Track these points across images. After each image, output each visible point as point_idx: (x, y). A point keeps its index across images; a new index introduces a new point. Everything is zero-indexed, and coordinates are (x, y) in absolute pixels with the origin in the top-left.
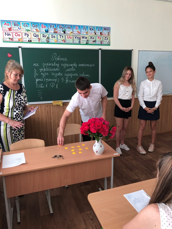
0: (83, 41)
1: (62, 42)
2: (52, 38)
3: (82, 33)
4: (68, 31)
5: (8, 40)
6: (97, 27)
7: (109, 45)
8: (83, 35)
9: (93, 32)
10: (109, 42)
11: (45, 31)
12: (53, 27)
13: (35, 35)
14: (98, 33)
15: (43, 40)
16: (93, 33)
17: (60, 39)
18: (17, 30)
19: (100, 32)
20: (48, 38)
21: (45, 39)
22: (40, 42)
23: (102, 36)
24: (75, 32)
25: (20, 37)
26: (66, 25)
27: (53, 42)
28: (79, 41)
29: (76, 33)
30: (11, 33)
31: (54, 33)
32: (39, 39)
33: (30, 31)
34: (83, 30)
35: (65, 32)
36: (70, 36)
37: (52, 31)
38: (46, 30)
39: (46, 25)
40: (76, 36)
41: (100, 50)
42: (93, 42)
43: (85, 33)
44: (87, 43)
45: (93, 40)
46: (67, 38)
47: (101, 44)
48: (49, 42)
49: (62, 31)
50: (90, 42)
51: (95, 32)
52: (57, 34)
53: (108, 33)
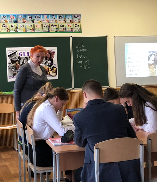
0: (53, 29)
1: (30, 31)
2: (20, 28)
3: (51, 22)
4: (37, 21)
6: (66, 15)
7: (80, 32)
8: (52, 24)
9: (63, 20)
10: (80, 29)
12: (22, 17)
13: (4, 26)
14: (68, 21)
15: (11, 30)
17: (29, 29)
19: (70, 19)
21: (14, 28)
22: (9, 32)
23: (73, 23)
26: (34, 15)
27: (22, 31)
28: (49, 29)
29: (44, 21)
31: (23, 23)
32: (8, 29)
34: (52, 19)
35: (34, 21)
36: (39, 25)
37: (20, 21)
38: (15, 20)
39: (15, 15)
40: (45, 25)
41: (70, 38)
42: (62, 30)
43: (54, 22)
44: (57, 31)
45: (63, 28)
46: (35, 27)
47: (72, 32)
48: (18, 31)
49: (31, 21)
50: (60, 30)
51: (65, 21)
52: (26, 24)
53: (79, 20)
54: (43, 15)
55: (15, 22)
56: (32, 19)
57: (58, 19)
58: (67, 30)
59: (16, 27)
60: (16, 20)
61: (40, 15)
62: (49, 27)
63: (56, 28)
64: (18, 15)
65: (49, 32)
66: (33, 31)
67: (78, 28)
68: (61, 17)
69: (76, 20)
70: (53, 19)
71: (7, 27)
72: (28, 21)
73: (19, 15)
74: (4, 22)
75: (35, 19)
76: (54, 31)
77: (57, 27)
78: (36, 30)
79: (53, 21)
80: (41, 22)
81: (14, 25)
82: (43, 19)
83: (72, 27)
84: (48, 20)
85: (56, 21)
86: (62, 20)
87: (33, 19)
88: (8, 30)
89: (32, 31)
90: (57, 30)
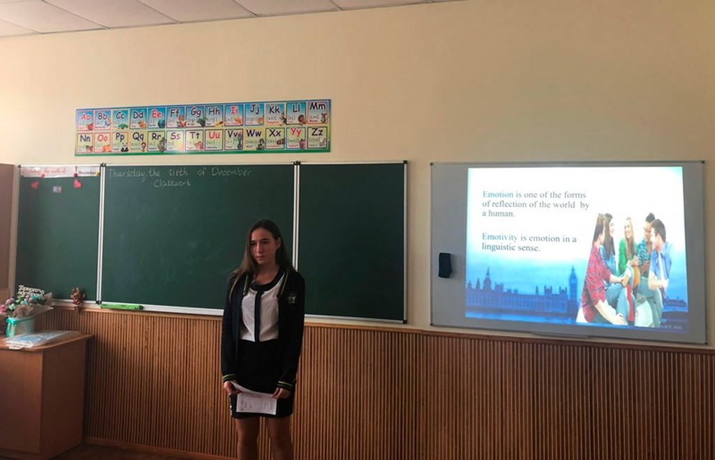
0: (251, 142)
1: (194, 148)
2: (172, 141)
3: (248, 122)
4: (213, 120)
5: (84, 150)
6: (289, 103)
7: (327, 149)
8: (252, 128)
9: (279, 116)
10: (327, 141)
11: (159, 124)
12: (177, 112)
13: (136, 136)
14: (293, 118)
15: (151, 147)
16: (278, 118)
17: (191, 142)
18: (104, 127)
19: (297, 115)
20: (164, 140)
21: (157, 142)
22: (146, 152)
23: (306, 126)
24: (228, 122)
25: (107, 143)
26: (207, 106)
27: (174, 149)
28: (239, 144)
29: (231, 122)
30: (91, 136)
31: (179, 127)
32: (144, 145)
33: (127, 127)
34: (249, 115)
35: (204, 122)
36: (217, 132)
37: (173, 122)
38: (161, 122)
39: (162, 109)
40: (230, 131)
41: (295, 166)
42: (276, 145)
43: (255, 122)
44: (260, 149)
45: (278, 138)
46: (208, 139)
47: (302, 149)
48: (165, 149)
49: (198, 122)
50: (269, 146)
51: (283, 118)
52: (185, 130)
53: (324, 115)
54: (228, 105)
55: (162, 125)
56: (201, 117)
57: (267, 115)
58: (289, 146)
59: (163, 138)
61: (221, 106)
62: (241, 137)
63: (258, 138)
65: (240, 150)
66: (201, 149)
67: (319, 139)
68: (275, 108)
69: (315, 116)
70: (253, 115)
71: (142, 139)
72: (190, 123)
73: (171, 109)
74: (138, 126)
75: (207, 117)
76: (254, 148)
77: (262, 137)
78: (209, 145)
79: (252, 120)
80: (221, 123)
81: (158, 134)
82: (228, 117)
83: (302, 136)
84: (241, 118)
85: (261, 120)
86: (275, 118)
87: (204, 118)
89: (198, 149)
90: (261, 145)
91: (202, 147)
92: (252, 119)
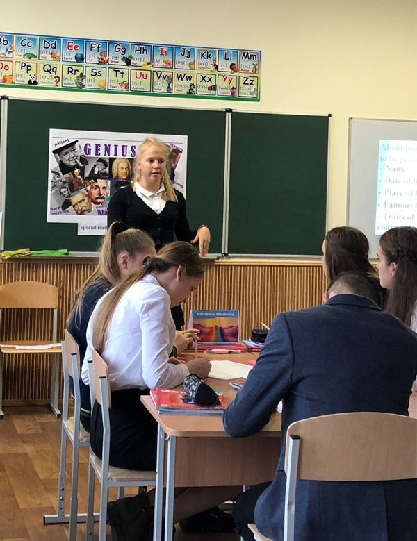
3: (178, 65)
4: (139, 60)
6: (221, 50)
7: (256, 99)
10: (258, 91)
11: (76, 58)
13: (47, 68)
14: (225, 66)
16: (209, 64)
17: (115, 81)
19: (229, 63)
22: (60, 87)
23: (238, 74)
25: (9, 73)
26: (134, 43)
29: (159, 64)
35: (130, 61)
36: (143, 72)
38: (79, 56)
40: (159, 73)
42: (207, 91)
45: (209, 84)
46: (134, 79)
47: (233, 97)
49: (122, 60)
52: (107, 67)
53: (255, 66)
54: (157, 46)
55: (80, 59)
56: (126, 55)
57: (199, 60)
58: (220, 92)
60: (82, 55)
61: (148, 45)
62: (170, 80)
64: (88, 41)
65: (169, 93)
66: (127, 89)
67: (250, 89)
68: (206, 54)
69: (246, 65)
70: (184, 59)
71: (55, 72)
73: (91, 43)
74: (49, 57)
75: (133, 56)
76: (185, 92)
77: (192, 82)
78: (135, 86)
81: (75, 68)
83: (233, 84)
85: (192, 65)
86: (207, 64)
87: (129, 57)
88: (59, 80)
89: (123, 88)
90: (192, 89)
91: (127, 87)
92: (183, 63)
